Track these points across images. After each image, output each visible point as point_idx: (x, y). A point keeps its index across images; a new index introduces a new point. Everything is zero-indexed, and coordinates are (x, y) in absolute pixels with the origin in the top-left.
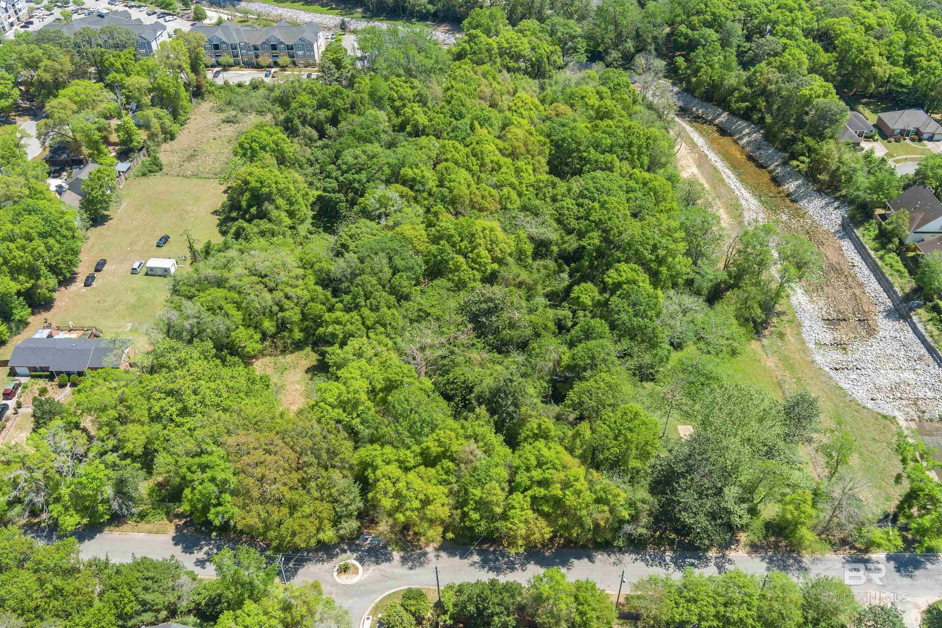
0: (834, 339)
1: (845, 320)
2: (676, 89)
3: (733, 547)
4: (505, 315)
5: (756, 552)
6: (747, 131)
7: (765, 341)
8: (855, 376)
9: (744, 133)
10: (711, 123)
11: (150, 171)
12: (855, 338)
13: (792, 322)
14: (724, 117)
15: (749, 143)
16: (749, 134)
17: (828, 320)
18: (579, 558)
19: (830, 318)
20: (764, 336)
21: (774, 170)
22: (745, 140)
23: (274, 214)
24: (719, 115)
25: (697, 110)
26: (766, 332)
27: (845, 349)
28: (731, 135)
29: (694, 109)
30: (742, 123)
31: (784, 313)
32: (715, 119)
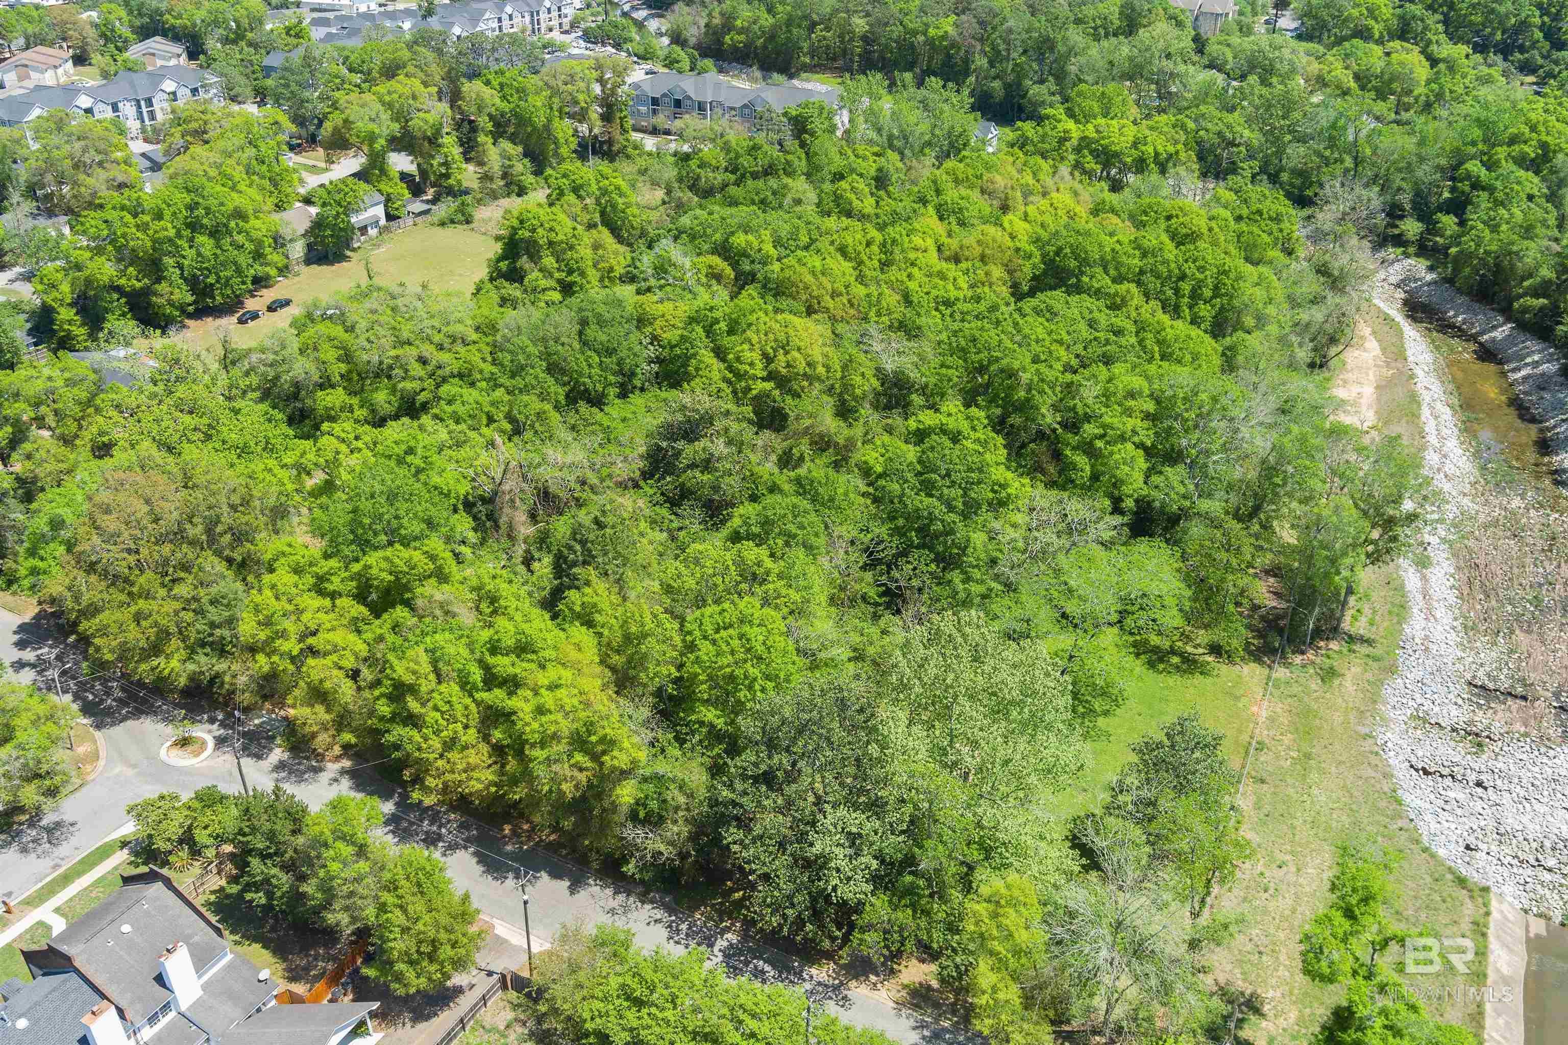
0: (1471, 722)
1: (1524, 698)
2: (1430, 277)
3: (873, 978)
4: (699, 445)
5: (916, 1007)
6: (1536, 358)
7: (1280, 673)
8: (1461, 796)
9: (1529, 360)
10: (1473, 338)
11: (452, 222)
12: (1526, 735)
13: (1376, 659)
14: (1502, 332)
15: (1525, 378)
16: (1536, 364)
17: (1483, 687)
18: (556, 875)
19: (1491, 686)
20: (1288, 665)
21: (1555, 427)
22: (1523, 373)
23: (534, 276)
24: (1494, 328)
25: (1455, 316)
26: (1298, 659)
27: (1480, 745)
28: (1501, 363)
29: (1451, 313)
30: (1532, 344)
31: (1369, 642)
32: (1483, 333)
